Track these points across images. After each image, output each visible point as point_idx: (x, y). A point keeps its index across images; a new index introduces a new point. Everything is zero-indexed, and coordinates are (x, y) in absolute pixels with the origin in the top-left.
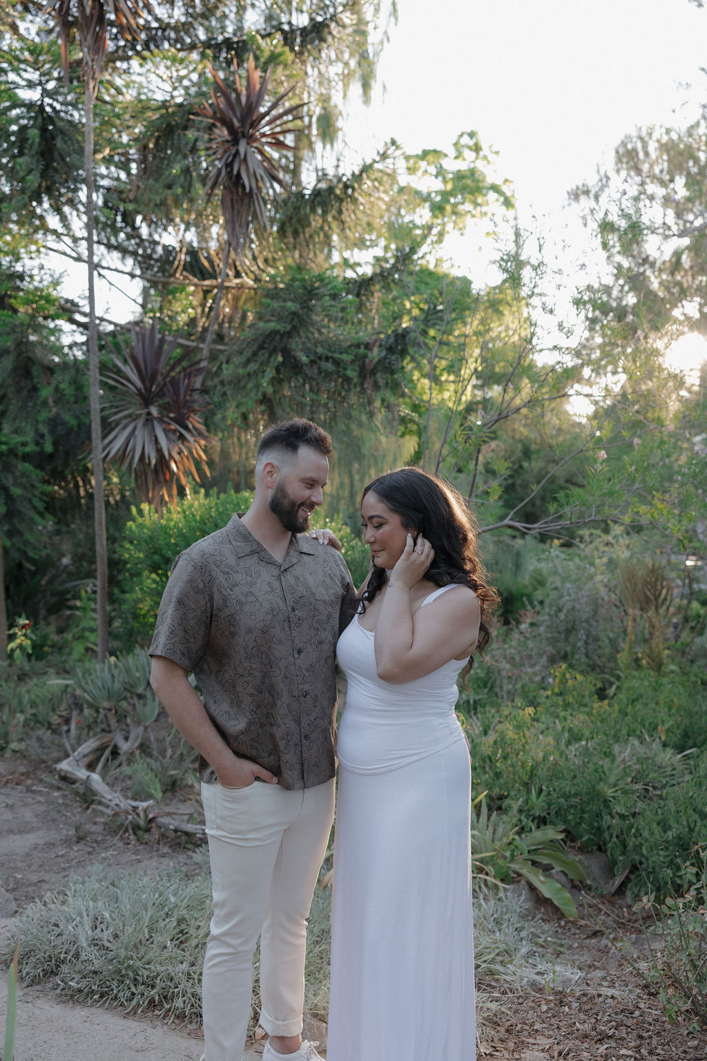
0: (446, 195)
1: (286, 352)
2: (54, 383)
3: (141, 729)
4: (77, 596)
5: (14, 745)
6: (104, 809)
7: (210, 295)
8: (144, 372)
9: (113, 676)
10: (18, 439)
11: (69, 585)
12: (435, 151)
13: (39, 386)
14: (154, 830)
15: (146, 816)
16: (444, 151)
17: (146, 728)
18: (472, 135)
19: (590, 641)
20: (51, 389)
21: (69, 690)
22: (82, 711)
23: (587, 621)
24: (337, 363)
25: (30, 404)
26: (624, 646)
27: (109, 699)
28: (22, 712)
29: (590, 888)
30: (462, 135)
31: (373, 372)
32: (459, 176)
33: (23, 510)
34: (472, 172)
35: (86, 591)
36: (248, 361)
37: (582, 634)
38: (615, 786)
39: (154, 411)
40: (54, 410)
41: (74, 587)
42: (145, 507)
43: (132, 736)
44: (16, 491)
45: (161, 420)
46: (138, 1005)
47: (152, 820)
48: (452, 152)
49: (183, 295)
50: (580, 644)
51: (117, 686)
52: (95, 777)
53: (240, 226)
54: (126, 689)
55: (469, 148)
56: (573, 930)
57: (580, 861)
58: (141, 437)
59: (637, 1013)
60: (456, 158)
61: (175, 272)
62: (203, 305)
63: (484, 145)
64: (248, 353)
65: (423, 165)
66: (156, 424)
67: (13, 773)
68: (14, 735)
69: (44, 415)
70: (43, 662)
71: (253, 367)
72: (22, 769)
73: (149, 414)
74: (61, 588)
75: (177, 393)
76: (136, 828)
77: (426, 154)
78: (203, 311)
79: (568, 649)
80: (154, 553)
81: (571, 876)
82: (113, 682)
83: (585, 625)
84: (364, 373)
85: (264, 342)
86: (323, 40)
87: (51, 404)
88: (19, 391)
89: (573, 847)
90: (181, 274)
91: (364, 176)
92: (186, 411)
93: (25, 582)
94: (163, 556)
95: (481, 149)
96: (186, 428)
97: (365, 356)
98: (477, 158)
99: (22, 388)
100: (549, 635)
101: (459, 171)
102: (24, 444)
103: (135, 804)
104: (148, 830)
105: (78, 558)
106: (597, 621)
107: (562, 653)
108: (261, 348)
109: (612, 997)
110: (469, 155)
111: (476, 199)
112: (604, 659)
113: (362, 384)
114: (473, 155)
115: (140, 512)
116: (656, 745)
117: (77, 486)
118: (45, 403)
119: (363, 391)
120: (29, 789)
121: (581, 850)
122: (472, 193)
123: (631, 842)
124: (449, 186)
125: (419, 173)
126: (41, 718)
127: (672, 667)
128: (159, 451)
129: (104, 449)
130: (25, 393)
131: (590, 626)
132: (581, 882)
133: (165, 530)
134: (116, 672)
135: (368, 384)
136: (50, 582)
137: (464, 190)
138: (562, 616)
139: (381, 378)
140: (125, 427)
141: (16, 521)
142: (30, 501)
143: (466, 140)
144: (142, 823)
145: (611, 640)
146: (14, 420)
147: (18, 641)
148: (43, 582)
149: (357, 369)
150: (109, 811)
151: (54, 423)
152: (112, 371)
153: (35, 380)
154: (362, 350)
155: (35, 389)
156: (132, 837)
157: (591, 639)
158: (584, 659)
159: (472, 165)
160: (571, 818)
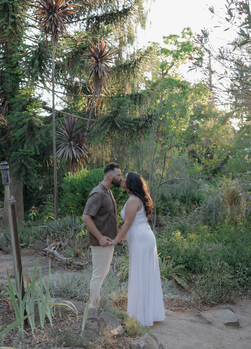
0: (179, 52)
1: (113, 122)
2: (40, 133)
3: (68, 239)
4: (45, 200)
5: (30, 245)
6: (58, 259)
7: (90, 100)
8: (69, 131)
9: (60, 224)
10: (29, 151)
11: (43, 196)
12: (174, 36)
13: (36, 134)
14: (72, 265)
15: (70, 261)
16: (178, 35)
17: (69, 239)
18: (188, 29)
20: (39, 135)
21: (46, 229)
22: (50, 235)
24: (130, 126)
25: (33, 139)
26: (227, 217)
27: (59, 230)
28: (32, 236)
30: (184, 29)
31: (142, 128)
32: (183, 44)
33: (30, 173)
34: (188, 43)
35: (48, 198)
36: (102, 125)
37: (214, 213)
38: (205, 255)
39: (72, 143)
40: (40, 141)
41: (44, 197)
42: (69, 173)
43: (66, 241)
44: (29, 167)
45: (74, 146)
46: (68, 298)
47: (71, 262)
48: (181, 35)
49: (81, 100)
51: (61, 226)
52: (55, 251)
53: (98, 87)
54: (64, 228)
55: (187, 34)
56: (186, 292)
58: (68, 151)
60: (183, 37)
61: (79, 92)
62: (88, 103)
63: (193, 32)
64: (101, 123)
65: (170, 41)
66: (72, 147)
67: (31, 252)
68: (30, 242)
69: (37, 143)
70: (36, 222)
71: (102, 128)
72: (33, 251)
73: (70, 144)
74: (40, 197)
75: (79, 137)
76: (67, 265)
77: (171, 37)
78: (88, 105)
80: (72, 187)
82: (60, 225)
84: (138, 129)
85: (106, 119)
86: (127, 15)
87: (39, 140)
88: (29, 135)
90: (81, 93)
91: (141, 59)
92: (82, 143)
93: (28, 195)
94: (75, 188)
95: (192, 34)
96: (82, 148)
97: (139, 123)
98: (190, 37)
99: (30, 134)
100: (203, 213)
101: (183, 42)
102: (31, 152)
103: (67, 259)
104: (70, 265)
105: (46, 187)
108: (106, 121)
110: (188, 36)
111: (189, 53)
113: (138, 132)
114: (189, 36)
115: (68, 175)
117: (46, 164)
118: (37, 139)
119: (138, 134)
120: (36, 256)
121: (193, 272)
122: (188, 51)
124: (180, 49)
125: (169, 44)
126: (38, 238)
128: (73, 155)
129: (57, 154)
130: (31, 135)
133: (75, 180)
134: (61, 223)
135: (140, 132)
136: (36, 195)
137: (185, 50)
139: (143, 130)
140: (63, 148)
141: (28, 176)
142: (33, 170)
143: (186, 31)
144: (69, 263)
146: (28, 144)
147: (32, 213)
148: (34, 196)
149: (136, 127)
150: (60, 260)
151: (40, 145)
152: (60, 132)
153: (34, 132)
154: (138, 122)
155: (34, 134)
156: (66, 267)
157: (217, 215)
159: (188, 40)
160: (189, 263)
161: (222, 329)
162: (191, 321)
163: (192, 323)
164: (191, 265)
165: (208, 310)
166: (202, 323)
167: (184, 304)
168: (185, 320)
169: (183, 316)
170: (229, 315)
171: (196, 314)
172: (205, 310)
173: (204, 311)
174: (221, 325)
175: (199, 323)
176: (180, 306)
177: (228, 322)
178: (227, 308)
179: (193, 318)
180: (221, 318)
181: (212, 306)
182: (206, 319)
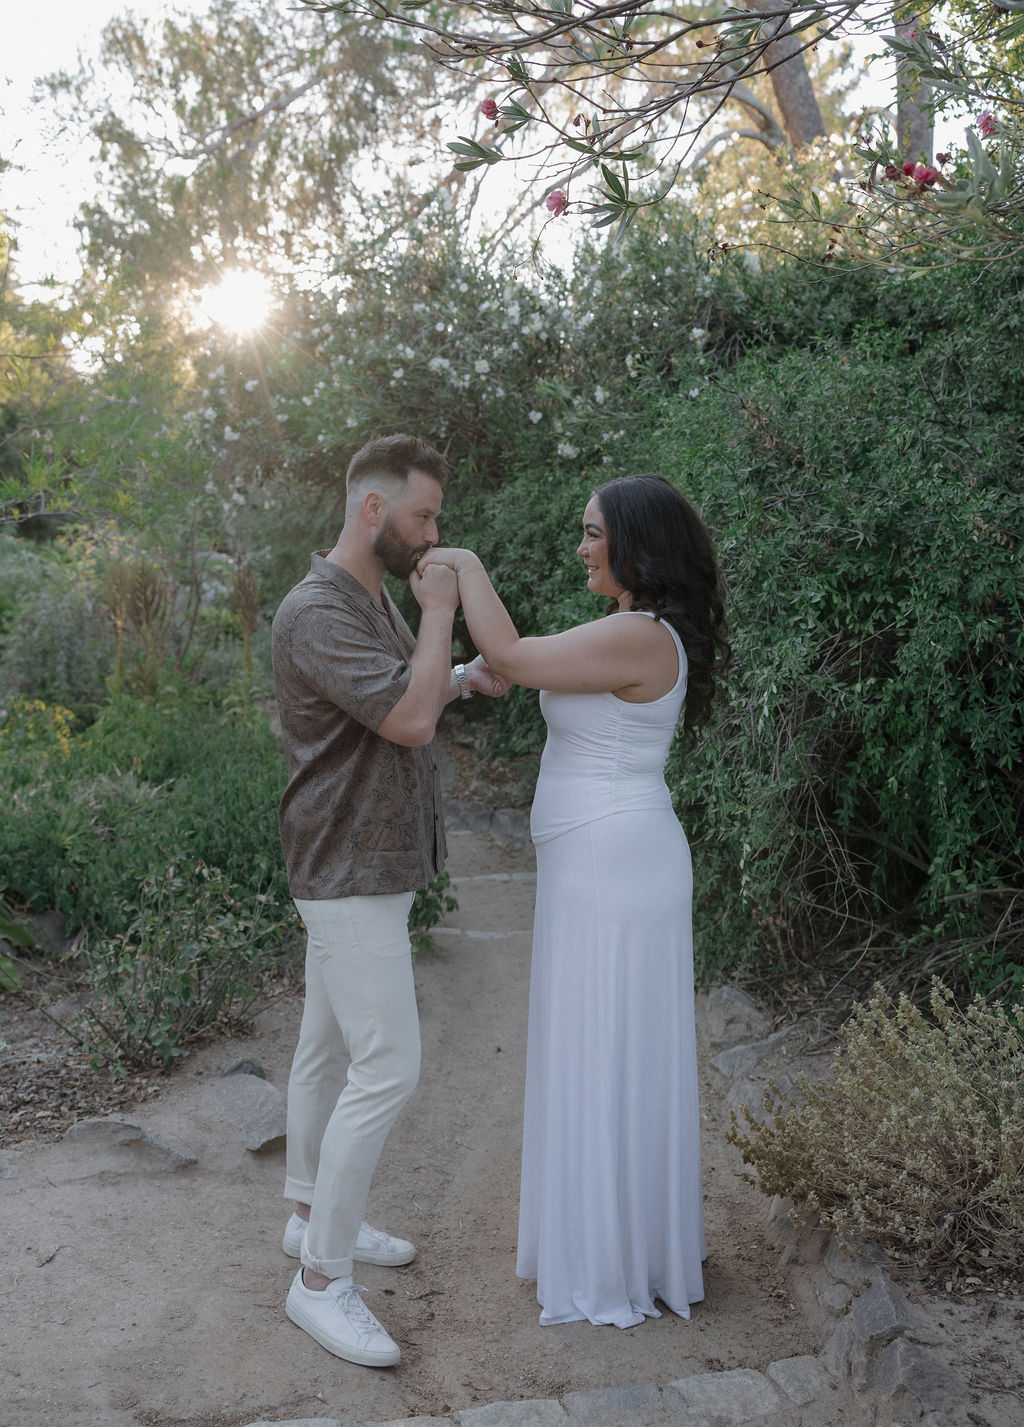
19: (73, 664)
23: (68, 639)
26: (114, 666)
29: (42, 954)
37: (62, 656)
38: (75, 831)
50: (60, 668)
56: (15, 1004)
57: (29, 924)
59: (63, 1072)
79: (46, 675)
81: (16, 943)
83: (65, 644)
89: (21, 910)
100: (21, 660)
106: (82, 638)
107: (39, 680)
109: (39, 1062)
112: (90, 685)
116: (129, 779)
121: (32, 911)
123: (83, 893)
127: (169, 688)
131: (73, 644)
132: (30, 948)
138: (35, 634)
145: (100, 662)
157: (73, 661)
158: (66, 686)
160: (16, 875)
161: (247, 1181)
162: (103, 1179)
163: (109, 1190)
164: (25, 882)
165: (156, 1094)
166: (153, 1175)
167: (40, 1088)
168: (69, 1182)
169: (56, 1161)
170: (262, 1105)
171: (121, 1137)
172: (144, 1100)
173: (145, 1107)
174: (239, 1162)
175: (142, 1181)
176: (26, 1103)
177: (264, 1140)
178: (238, 1069)
179: (109, 1162)
180: (230, 1125)
181: (171, 1067)
182: (168, 1153)
